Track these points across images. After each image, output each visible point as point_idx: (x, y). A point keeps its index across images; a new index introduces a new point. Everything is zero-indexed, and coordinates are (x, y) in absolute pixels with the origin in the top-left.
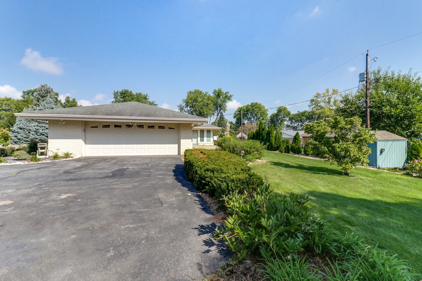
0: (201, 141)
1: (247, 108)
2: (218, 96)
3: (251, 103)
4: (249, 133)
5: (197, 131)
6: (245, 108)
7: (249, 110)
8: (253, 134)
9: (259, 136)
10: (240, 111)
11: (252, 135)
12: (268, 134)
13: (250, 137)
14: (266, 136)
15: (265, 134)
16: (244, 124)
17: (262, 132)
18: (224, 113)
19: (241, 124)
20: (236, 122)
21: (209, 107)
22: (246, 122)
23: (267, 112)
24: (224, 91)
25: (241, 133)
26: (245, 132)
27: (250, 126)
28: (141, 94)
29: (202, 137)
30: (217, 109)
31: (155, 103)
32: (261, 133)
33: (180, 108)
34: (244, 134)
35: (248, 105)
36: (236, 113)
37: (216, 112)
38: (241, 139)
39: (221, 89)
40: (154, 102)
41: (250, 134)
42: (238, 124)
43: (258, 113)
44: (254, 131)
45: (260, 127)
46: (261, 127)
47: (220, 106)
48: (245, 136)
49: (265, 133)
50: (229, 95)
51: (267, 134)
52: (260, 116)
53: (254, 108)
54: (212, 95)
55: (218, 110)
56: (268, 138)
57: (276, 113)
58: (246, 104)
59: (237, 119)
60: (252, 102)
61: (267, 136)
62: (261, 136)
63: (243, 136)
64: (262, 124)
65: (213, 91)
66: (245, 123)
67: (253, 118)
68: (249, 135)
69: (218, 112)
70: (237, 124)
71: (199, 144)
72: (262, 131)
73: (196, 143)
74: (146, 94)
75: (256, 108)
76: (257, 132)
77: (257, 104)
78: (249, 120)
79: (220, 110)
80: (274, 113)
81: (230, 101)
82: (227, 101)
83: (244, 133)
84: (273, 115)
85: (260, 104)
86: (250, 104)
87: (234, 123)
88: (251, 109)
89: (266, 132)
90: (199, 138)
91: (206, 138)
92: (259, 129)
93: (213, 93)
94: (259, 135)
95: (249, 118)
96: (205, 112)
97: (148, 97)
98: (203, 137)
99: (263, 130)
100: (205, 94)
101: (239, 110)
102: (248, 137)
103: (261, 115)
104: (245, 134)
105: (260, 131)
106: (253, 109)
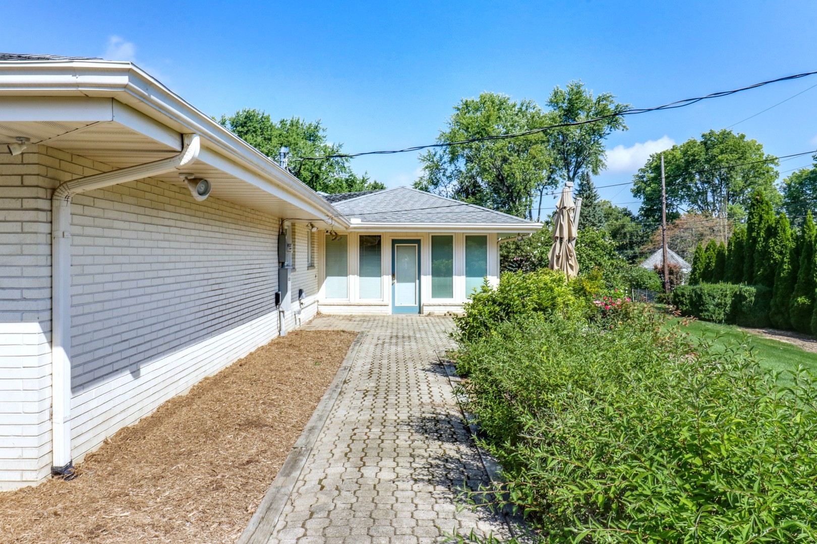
0: (434, 295)
1: (685, 153)
2: (570, 113)
3: (703, 136)
4: (699, 249)
5: (418, 242)
6: (678, 154)
7: (694, 161)
8: (720, 254)
9: (752, 266)
10: (657, 169)
11: (714, 260)
12: (803, 254)
13: (701, 266)
14: (791, 263)
15: (781, 253)
16: (674, 216)
17: (767, 246)
18: (593, 179)
19: (660, 220)
20: (642, 209)
21: (533, 152)
22: (683, 208)
23: (771, 166)
24: (591, 93)
25: (661, 251)
26: (681, 247)
27: (700, 224)
28: (298, 122)
29: (443, 272)
30: (567, 165)
31: (342, 152)
32: (759, 247)
33: (428, 163)
34: (676, 256)
35: (691, 144)
36: (642, 177)
37: (565, 172)
38: (663, 272)
39: (579, 87)
40: (340, 146)
41: (704, 255)
42: (651, 219)
43: (733, 173)
44: (722, 240)
45: (756, 220)
46: (761, 218)
47: (579, 151)
48: (681, 261)
49: (785, 246)
50: (612, 107)
51: (796, 252)
52: (742, 184)
53: (716, 151)
54: (546, 111)
55: (572, 168)
56: (801, 275)
57: (811, 168)
58: (681, 142)
59: (649, 199)
60: (707, 132)
61: (794, 261)
62: (762, 265)
63: (672, 262)
64: (764, 206)
65: (549, 96)
66: (681, 212)
67: (713, 191)
68: (696, 261)
69: (571, 174)
70: (648, 216)
71: (426, 310)
72: (766, 240)
73: (411, 303)
74: (314, 124)
75: (722, 152)
76: (739, 244)
77: (725, 135)
78: (695, 202)
79: (578, 166)
80: (802, 172)
81: (615, 127)
82: (606, 129)
83: (678, 253)
84: (798, 177)
85: (743, 137)
86: (699, 140)
87: (636, 213)
88: (702, 157)
89: (792, 245)
90: (427, 280)
91: (463, 278)
92: (751, 229)
93: (551, 102)
94: (752, 258)
95: (698, 194)
96: (517, 175)
97: (321, 131)
98: (449, 273)
99: (772, 232)
100: (520, 110)
101: (655, 164)
102: (694, 270)
103: (745, 178)
104: (682, 253)
105: (755, 240)
106: (714, 157)
